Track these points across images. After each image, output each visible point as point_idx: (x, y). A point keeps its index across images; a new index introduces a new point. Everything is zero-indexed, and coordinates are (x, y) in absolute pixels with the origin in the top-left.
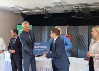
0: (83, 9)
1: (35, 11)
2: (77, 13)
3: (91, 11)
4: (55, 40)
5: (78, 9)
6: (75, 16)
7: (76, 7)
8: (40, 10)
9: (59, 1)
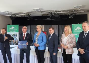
0: (55, 14)
1: (20, 15)
2: (50, 16)
7: (50, 12)
8: (25, 14)
9: (38, 8)
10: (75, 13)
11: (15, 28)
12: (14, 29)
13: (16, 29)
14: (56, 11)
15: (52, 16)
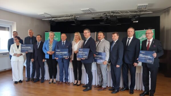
0: (110, 17)
2: (105, 20)
3: (118, 18)
4: (115, 41)
5: (106, 17)
7: (104, 14)
8: (69, 17)
9: (88, 9)
10: (139, 15)
14: (112, 12)
15: (108, 19)
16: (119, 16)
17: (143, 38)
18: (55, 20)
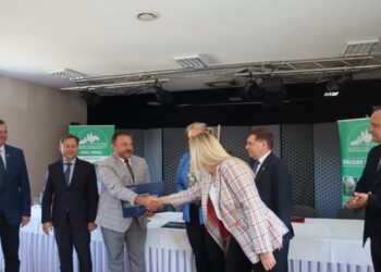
0: (264, 79)
2: (246, 89)
3: (285, 82)
5: (248, 79)
6: (240, 99)
7: (244, 72)
8: (140, 80)
9: (197, 56)
10: (349, 74)
11: (102, 140)
12: (96, 141)
13: (105, 145)
14: (268, 66)
15: (254, 86)
16: (290, 77)
17: (363, 142)
18: (98, 89)
